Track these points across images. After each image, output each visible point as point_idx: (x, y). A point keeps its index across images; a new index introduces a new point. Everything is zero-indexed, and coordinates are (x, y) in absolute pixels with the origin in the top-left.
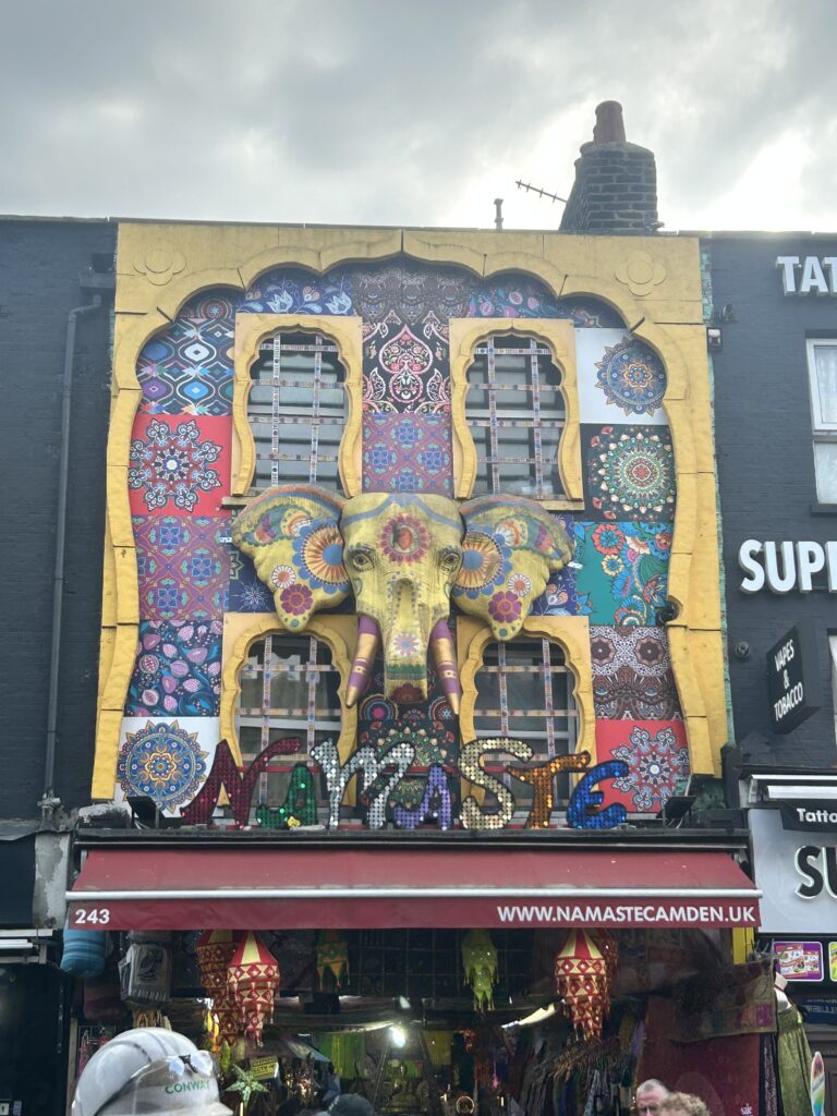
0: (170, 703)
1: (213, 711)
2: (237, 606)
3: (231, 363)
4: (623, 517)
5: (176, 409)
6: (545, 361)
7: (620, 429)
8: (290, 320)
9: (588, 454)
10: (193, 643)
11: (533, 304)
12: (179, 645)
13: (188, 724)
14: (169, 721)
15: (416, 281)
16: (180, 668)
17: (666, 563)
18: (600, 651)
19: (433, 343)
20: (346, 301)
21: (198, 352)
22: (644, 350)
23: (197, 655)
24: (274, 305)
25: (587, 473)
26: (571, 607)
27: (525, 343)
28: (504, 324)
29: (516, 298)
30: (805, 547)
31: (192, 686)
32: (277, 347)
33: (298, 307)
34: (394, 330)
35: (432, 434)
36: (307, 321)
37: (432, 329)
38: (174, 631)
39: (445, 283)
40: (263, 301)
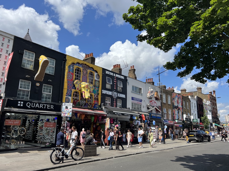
0: (68, 95)
1: (71, 96)
2: (73, 88)
3: (74, 69)
4: (96, 87)
5: (70, 72)
6: (93, 74)
7: (97, 80)
8: (78, 67)
9: (95, 82)
10: (70, 91)
11: (93, 70)
12: (69, 91)
13: (69, 97)
14: (68, 97)
15: (86, 66)
16: (69, 93)
17: (98, 90)
18: (94, 96)
19: (86, 71)
20: (81, 66)
21: (71, 67)
22: (98, 75)
23: (70, 92)
24: (77, 65)
25: (95, 83)
26: (93, 92)
27: (92, 73)
28: (91, 71)
29: (92, 69)
30: (106, 91)
31: (69, 94)
32: (77, 69)
33: (78, 66)
34: (84, 69)
35: (86, 78)
36: (79, 67)
37: (86, 70)
38: (69, 90)
39: (88, 67)
40: (76, 64)
